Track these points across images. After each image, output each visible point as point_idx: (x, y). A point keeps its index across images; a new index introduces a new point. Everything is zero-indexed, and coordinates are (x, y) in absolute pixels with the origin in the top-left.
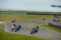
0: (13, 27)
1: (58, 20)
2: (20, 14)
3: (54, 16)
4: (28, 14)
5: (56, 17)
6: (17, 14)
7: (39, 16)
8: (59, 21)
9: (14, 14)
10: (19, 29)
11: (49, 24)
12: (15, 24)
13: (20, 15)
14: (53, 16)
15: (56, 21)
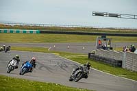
0: (13, 62)
1: (108, 46)
2: (25, 32)
3: (100, 36)
4: (41, 32)
5: (105, 40)
6: (18, 32)
7: (67, 36)
8: (111, 49)
9: (11, 32)
10: (31, 69)
11: (89, 54)
12: (18, 57)
13: (24, 36)
14: (98, 37)
15: (104, 48)
